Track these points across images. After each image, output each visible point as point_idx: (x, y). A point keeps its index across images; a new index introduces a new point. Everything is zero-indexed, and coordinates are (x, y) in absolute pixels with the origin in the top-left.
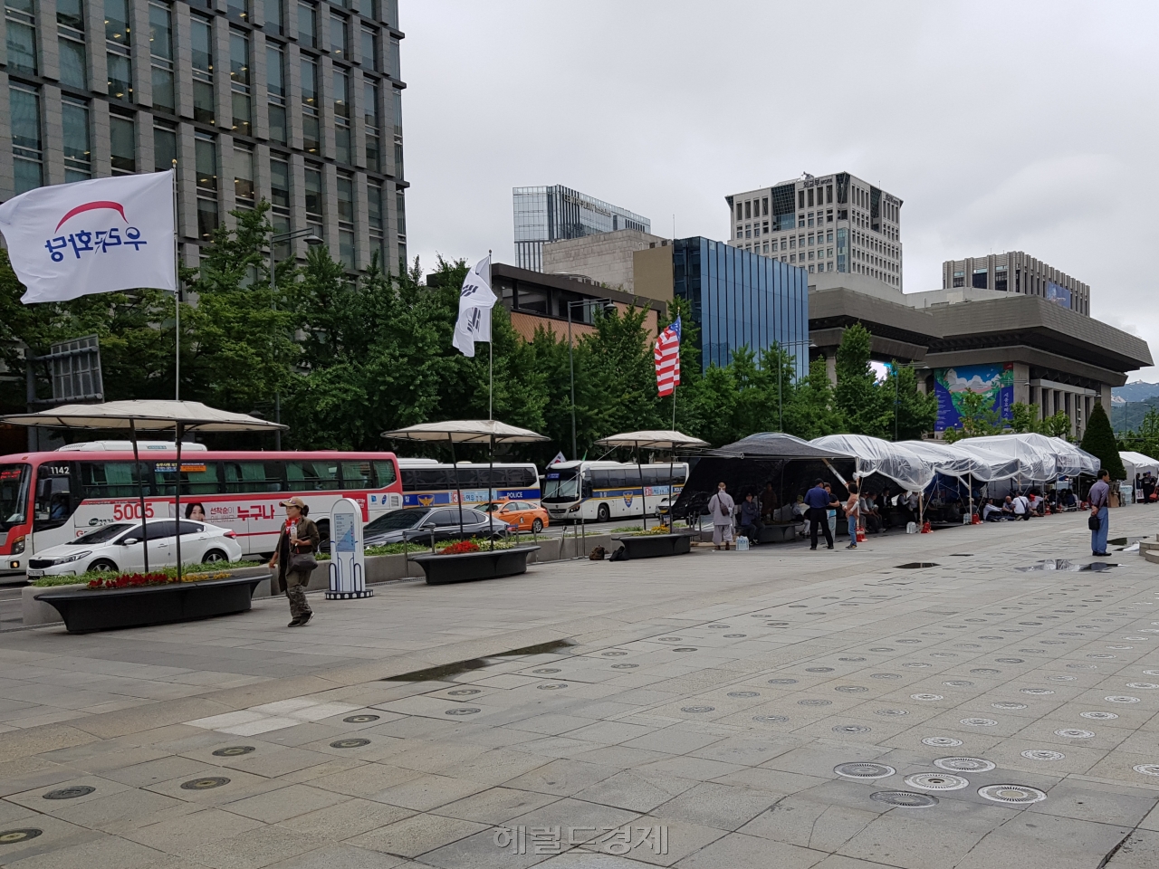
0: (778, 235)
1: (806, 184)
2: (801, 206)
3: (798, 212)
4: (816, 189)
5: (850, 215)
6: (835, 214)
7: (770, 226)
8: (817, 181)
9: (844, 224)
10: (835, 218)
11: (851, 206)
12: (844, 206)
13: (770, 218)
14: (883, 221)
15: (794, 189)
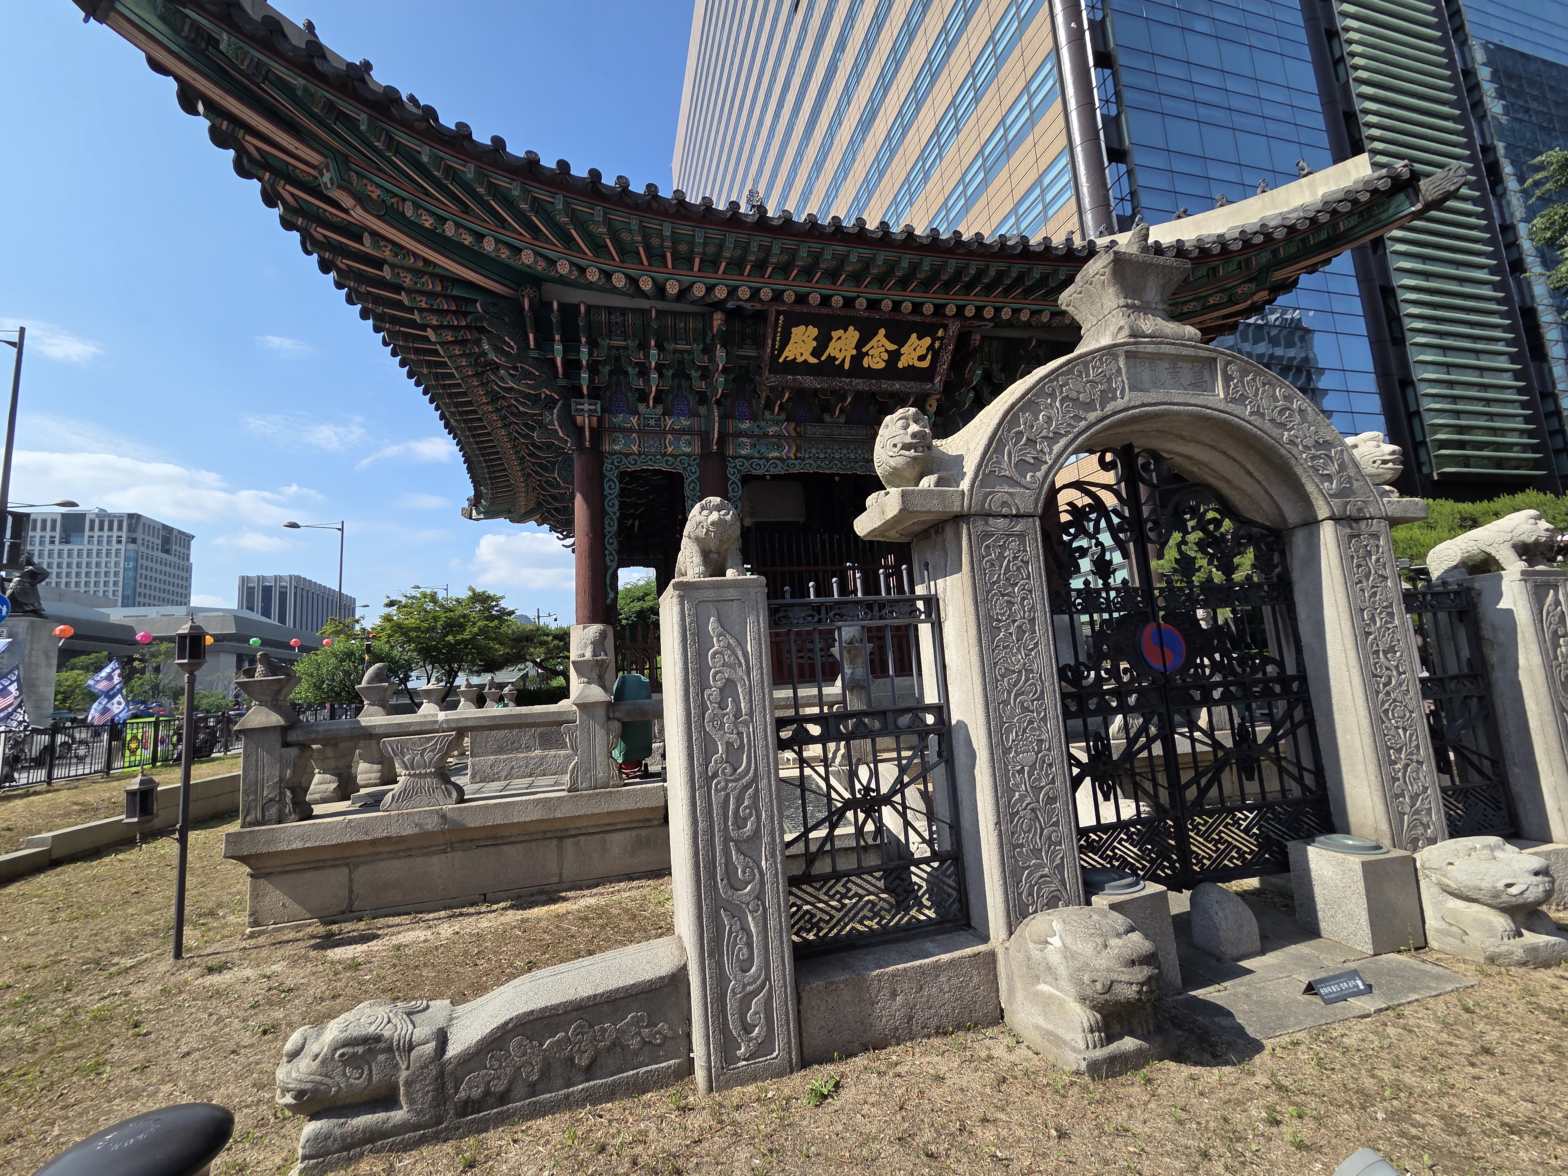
0: (66, 547)
1: (97, 515)
2: (92, 529)
3: (87, 533)
4: (105, 520)
5: (139, 541)
6: (124, 539)
7: (57, 540)
8: (109, 515)
9: (132, 546)
10: (124, 542)
11: (139, 536)
12: (134, 535)
13: (57, 535)
14: (174, 547)
15: (85, 517)
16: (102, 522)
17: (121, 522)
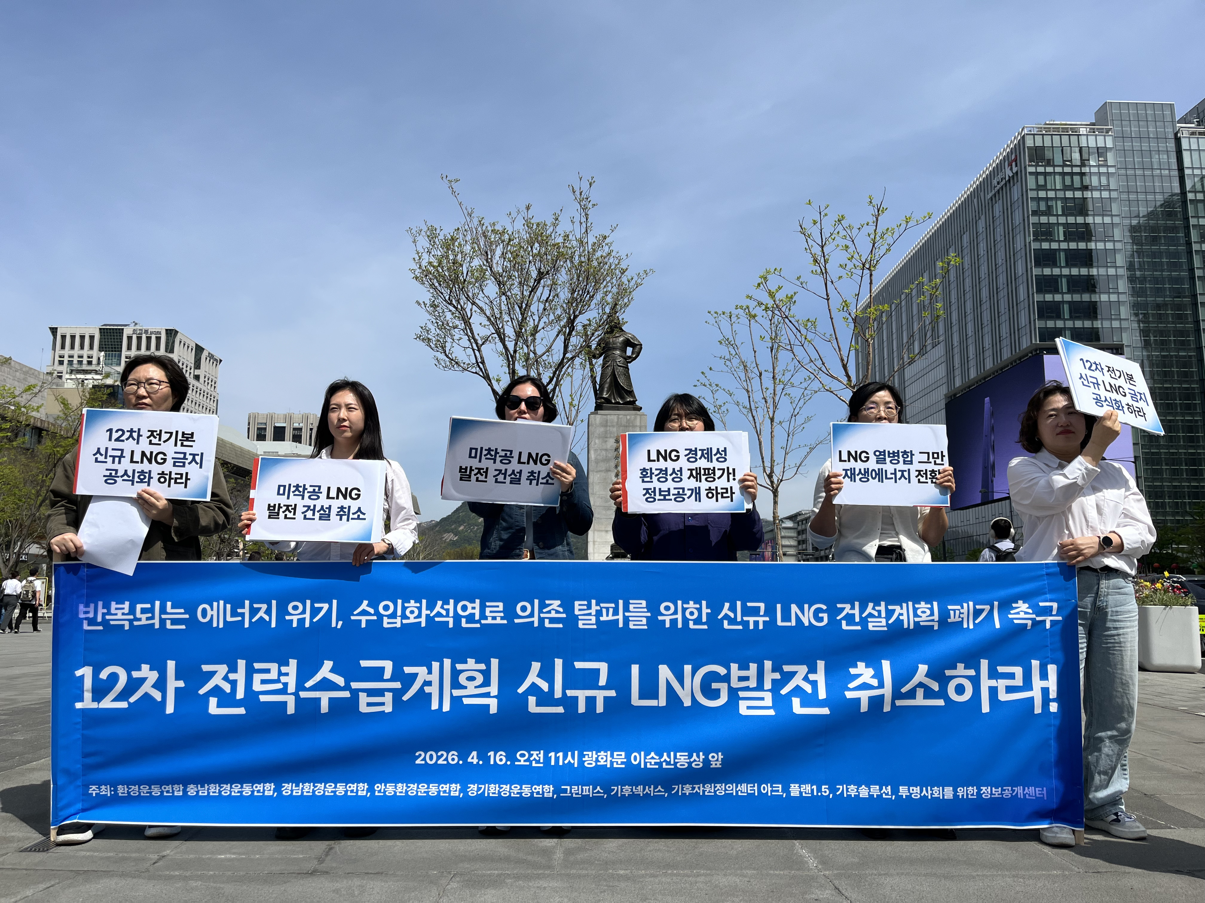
1: (135, 330)
3: (125, 353)
4: (145, 337)
8: (147, 331)
13: (95, 353)
14: (204, 373)
15: (123, 333)
16: (139, 339)
17: (158, 339)
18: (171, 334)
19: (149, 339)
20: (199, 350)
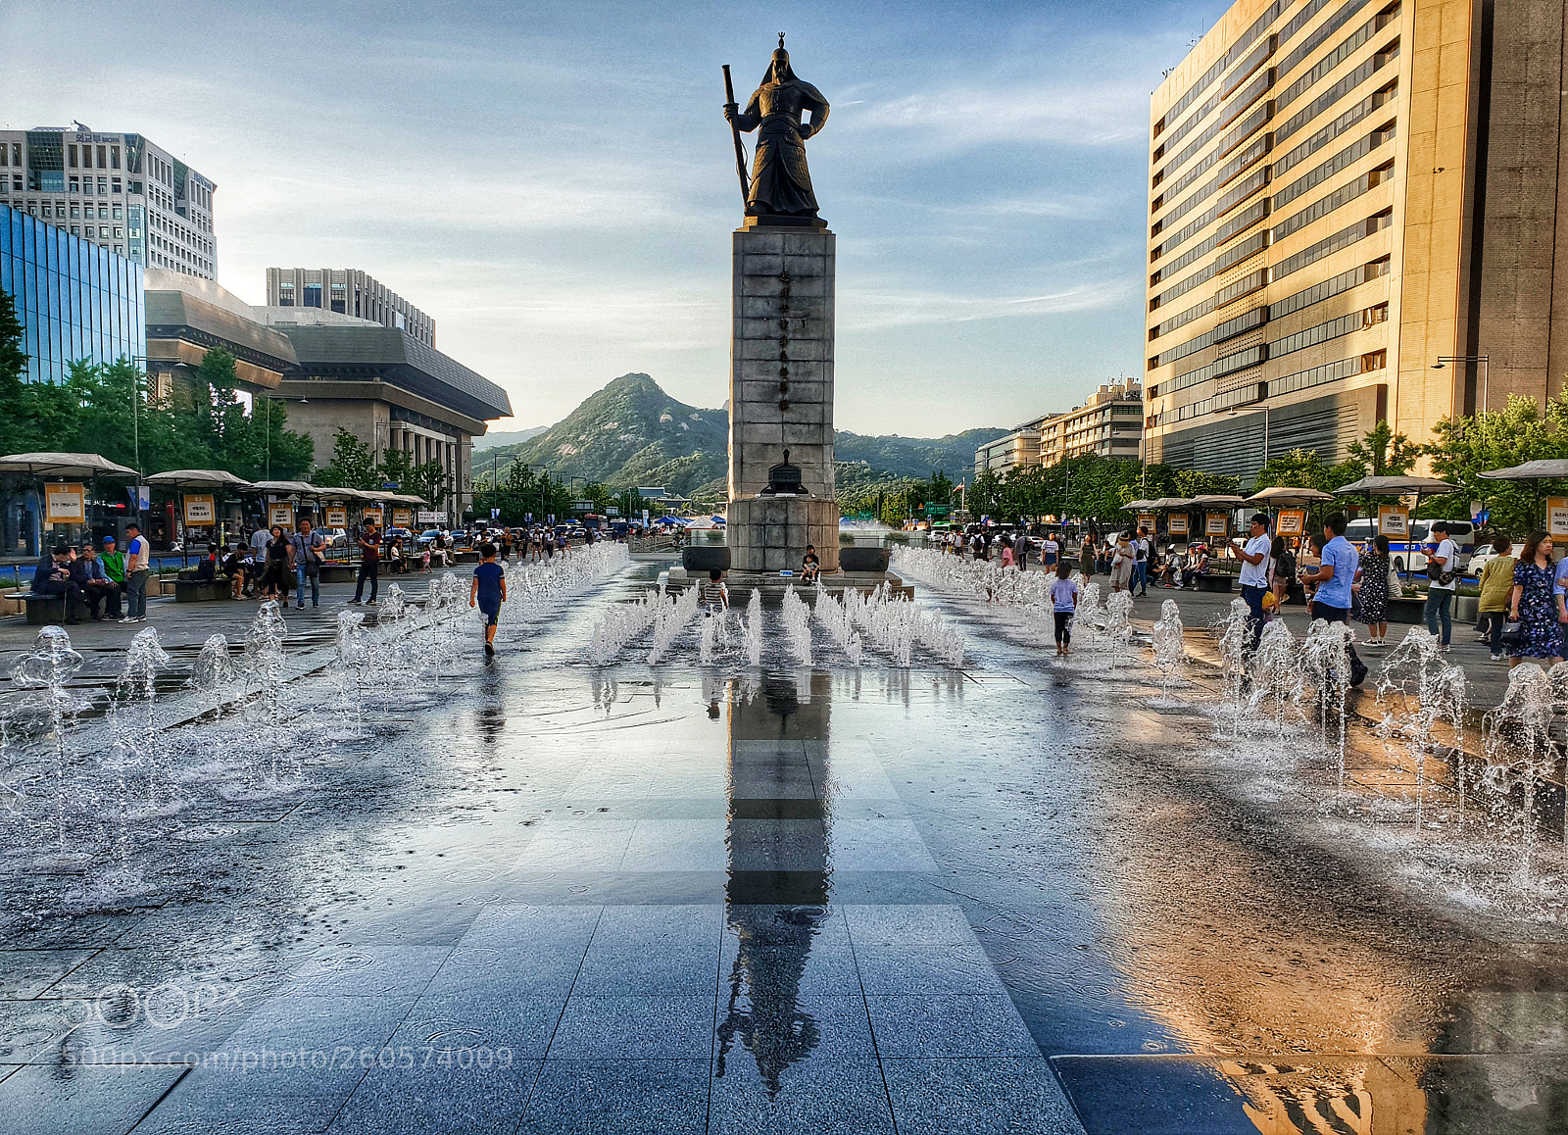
0: (38, 196)
1: (80, 138)
3: (68, 171)
4: (92, 146)
5: (146, 189)
6: (124, 185)
7: (24, 182)
8: (97, 137)
9: (137, 199)
10: (124, 190)
11: (148, 179)
13: (23, 170)
14: (191, 205)
15: (62, 140)
16: (87, 149)
17: (117, 149)
18: (134, 142)
19: (101, 150)
20: (181, 169)
